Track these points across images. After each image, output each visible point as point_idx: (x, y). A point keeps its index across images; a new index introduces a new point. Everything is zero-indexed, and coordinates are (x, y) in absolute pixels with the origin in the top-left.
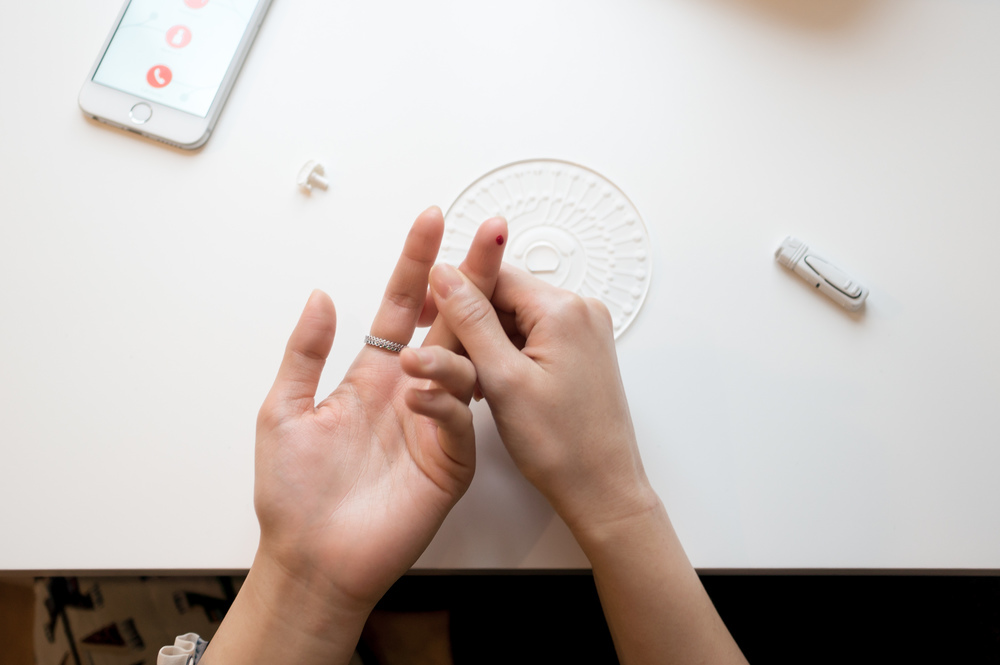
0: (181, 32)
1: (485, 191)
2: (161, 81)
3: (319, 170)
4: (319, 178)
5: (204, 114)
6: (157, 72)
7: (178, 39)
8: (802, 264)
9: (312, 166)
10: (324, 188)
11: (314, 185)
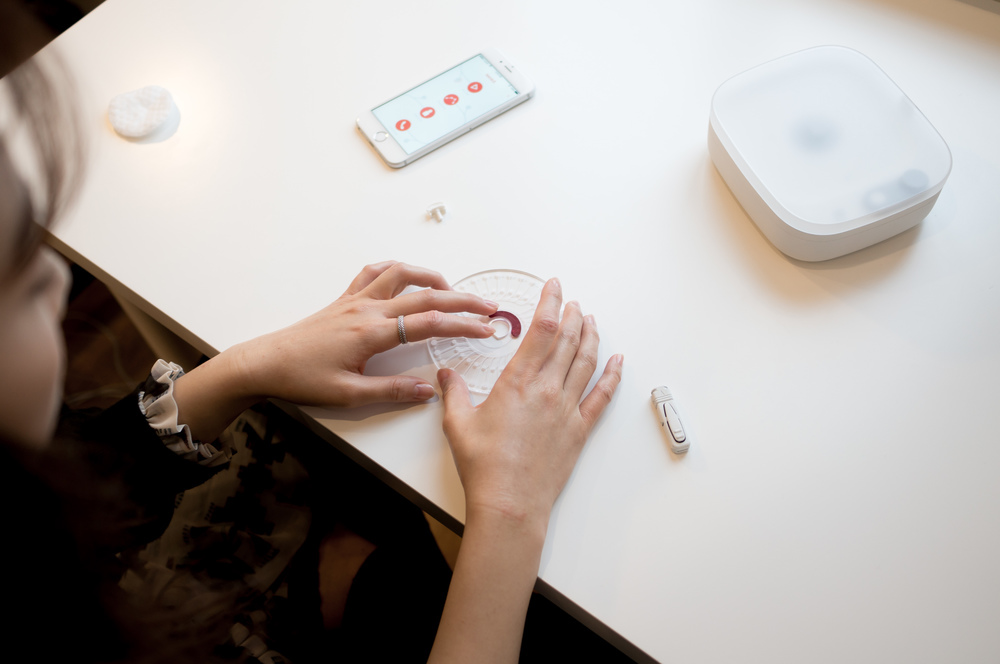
1: (484, 279)
2: (402, 127)
3: (443, 211)
4: (439, 213)
5: (409, 152)
6: (404, 123)
7: (426, 113)
8: (661, 406)
9: (440, 205)
10: (439, 221)
11: (434, 216)
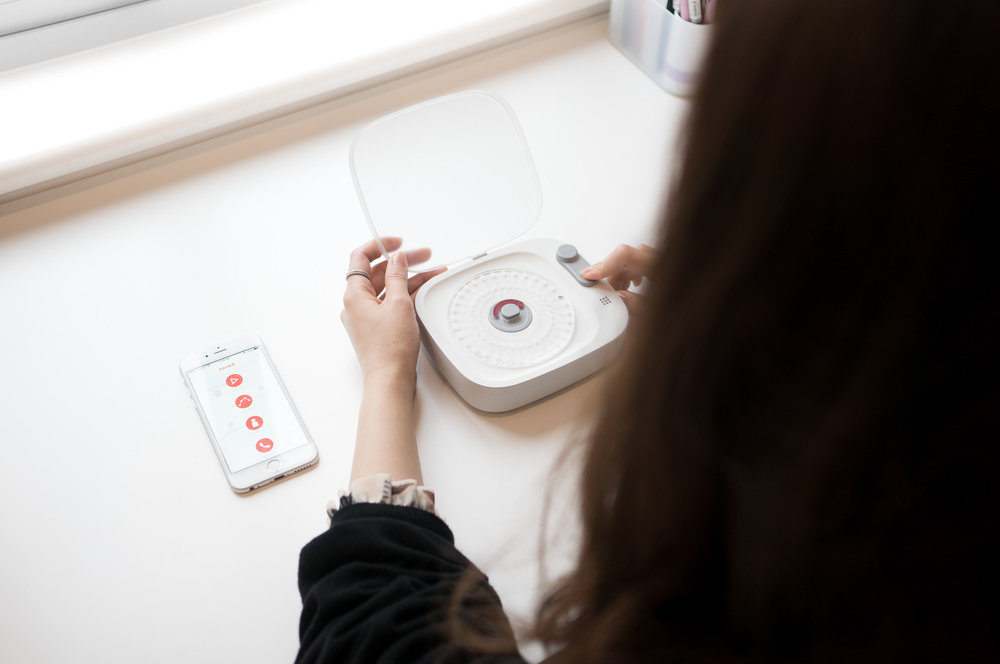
0: (253, 420)
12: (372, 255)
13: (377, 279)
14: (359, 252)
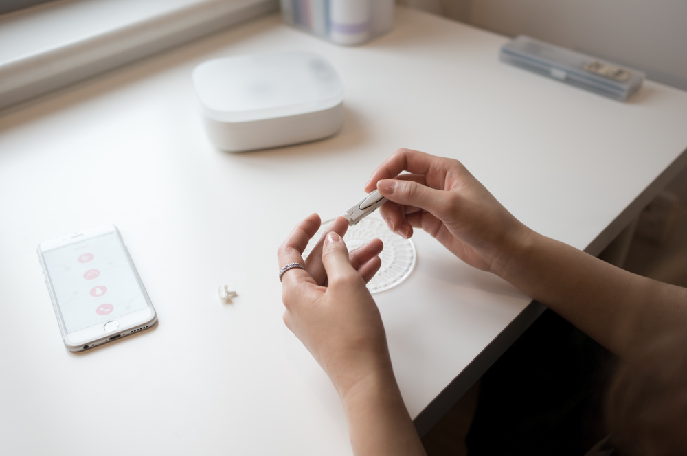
0: (98, 290)
12: (300, 245)
13: (315, 267)
14: (284, 247)
